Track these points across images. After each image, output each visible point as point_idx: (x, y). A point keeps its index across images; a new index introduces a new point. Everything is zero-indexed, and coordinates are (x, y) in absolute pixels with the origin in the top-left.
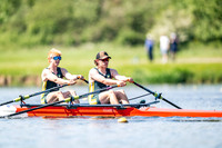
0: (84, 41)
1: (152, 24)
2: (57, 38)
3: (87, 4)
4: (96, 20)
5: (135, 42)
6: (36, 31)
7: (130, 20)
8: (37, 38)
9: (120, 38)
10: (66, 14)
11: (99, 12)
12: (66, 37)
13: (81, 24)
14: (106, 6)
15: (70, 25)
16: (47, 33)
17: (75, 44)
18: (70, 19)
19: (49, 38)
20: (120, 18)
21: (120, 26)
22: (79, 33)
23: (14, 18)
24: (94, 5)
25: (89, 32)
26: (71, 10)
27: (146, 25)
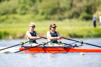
0: (64, 18)
1: (95, 10)
2: (52, 17)
3: (66, 2)
4: (70, 9)
5: (88, 19)
6: (43, 14)
7: (86, 9)
8: (43, 17)
9: (81, 17)
10: (56, 6)
11: (71, 5)
12: (56, 16)
13: (63, 10)
14: (74, 2)
15: (58, 11)
16: (48, 14)
17: (60, 19)
19: (49, 17)
20: (80, 8)
21: (81, 11)
22: (62, 14)
23: (33, 8)
24: (70, 2)
25: (66, 14)
26: (58, 4)
27: (93, 11)
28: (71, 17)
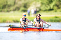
1: (29, 6)
2: (3, 10)
3: (11, 1)
4: (14, 5)
7: (23, 5)
10: (6, 3)
12: (6, 10)
13: (9, 6)
14: (17, 1)
15: (7, 6)
17: (8, 11)
22: (9, 8)
24: (14, 1)
25: (12, 8)
28: (14, 10)
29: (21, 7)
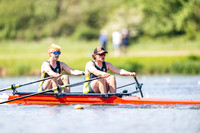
0: (44, 36)
1: (105, 21)
3: (47, 3)
4: (56, 17)
5: (90, 37)
7: (86, 17)
9: (77, 33)
10: (28, 12)
11: (58, 10)
12: (28, 33)
13: (41, 21)
14: (64, 5)
15: (32, 22)
16: (11, 29)
17: (36, 39)
18: (32, 16)
20: (77, 16)
22: (40, 29)
24: (54, 4)
25: (48, 28)
26: (32, 8)
27: (100, 22)
28: (57, 35)
29: (77, 22)
